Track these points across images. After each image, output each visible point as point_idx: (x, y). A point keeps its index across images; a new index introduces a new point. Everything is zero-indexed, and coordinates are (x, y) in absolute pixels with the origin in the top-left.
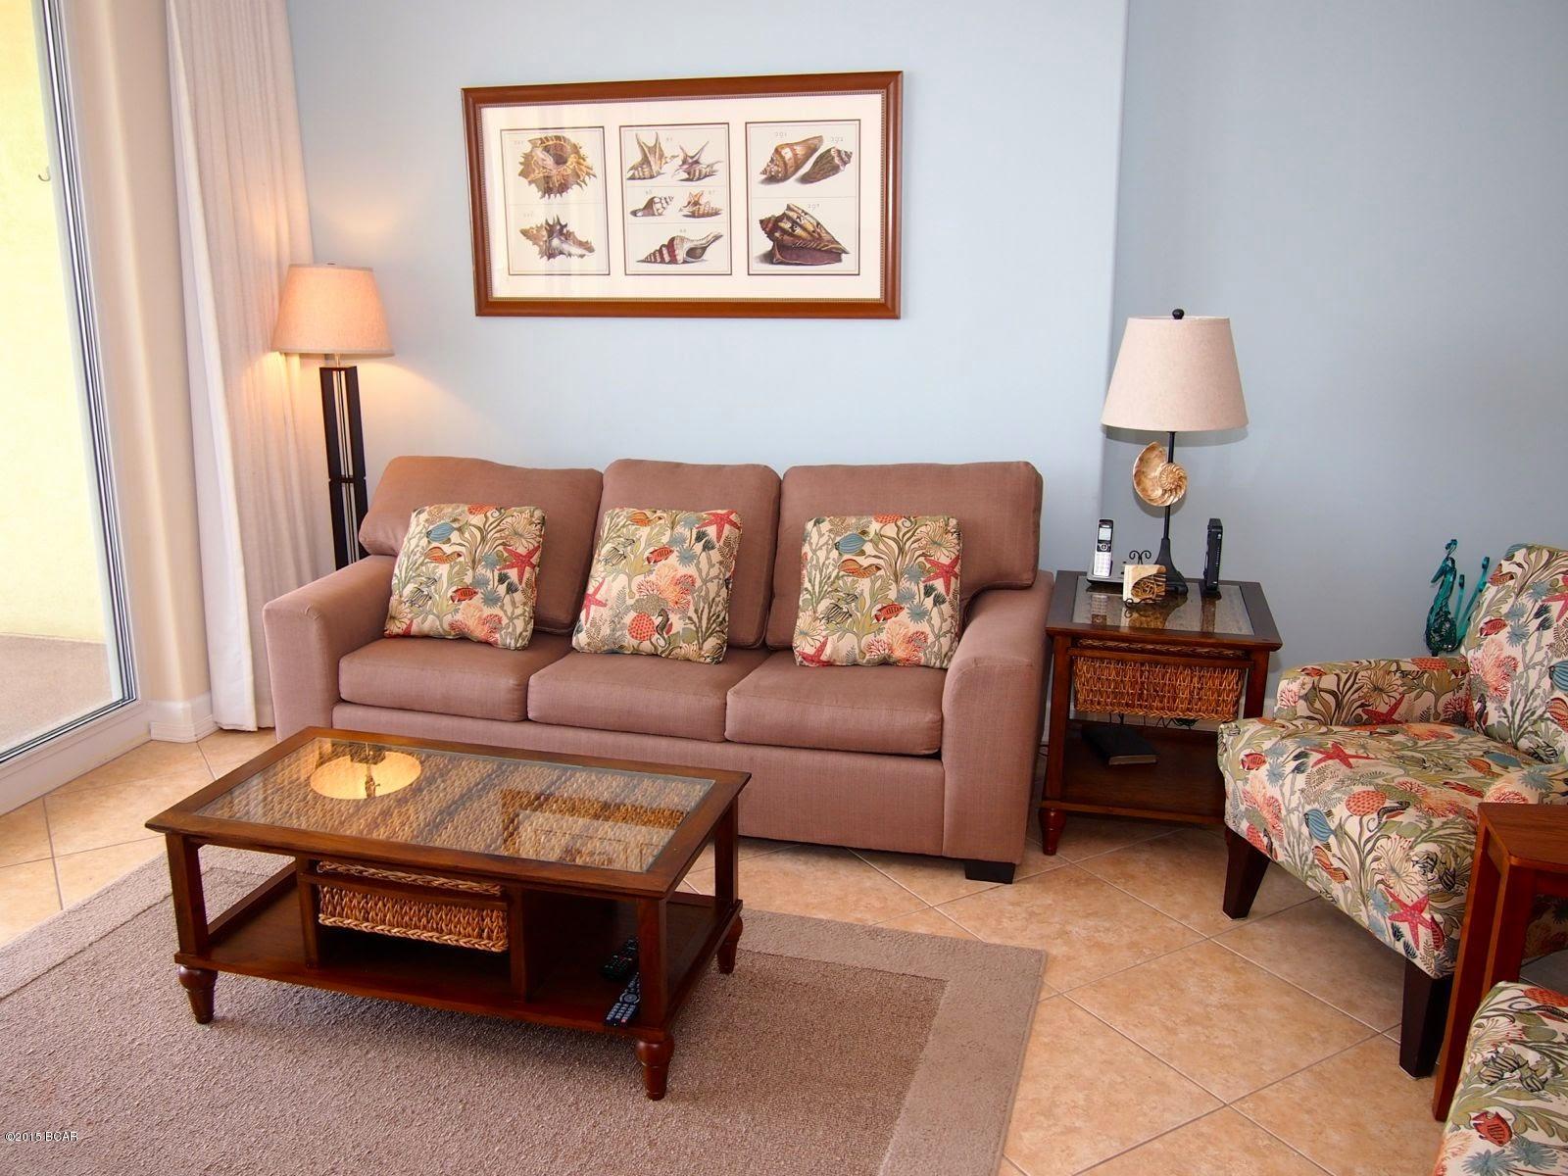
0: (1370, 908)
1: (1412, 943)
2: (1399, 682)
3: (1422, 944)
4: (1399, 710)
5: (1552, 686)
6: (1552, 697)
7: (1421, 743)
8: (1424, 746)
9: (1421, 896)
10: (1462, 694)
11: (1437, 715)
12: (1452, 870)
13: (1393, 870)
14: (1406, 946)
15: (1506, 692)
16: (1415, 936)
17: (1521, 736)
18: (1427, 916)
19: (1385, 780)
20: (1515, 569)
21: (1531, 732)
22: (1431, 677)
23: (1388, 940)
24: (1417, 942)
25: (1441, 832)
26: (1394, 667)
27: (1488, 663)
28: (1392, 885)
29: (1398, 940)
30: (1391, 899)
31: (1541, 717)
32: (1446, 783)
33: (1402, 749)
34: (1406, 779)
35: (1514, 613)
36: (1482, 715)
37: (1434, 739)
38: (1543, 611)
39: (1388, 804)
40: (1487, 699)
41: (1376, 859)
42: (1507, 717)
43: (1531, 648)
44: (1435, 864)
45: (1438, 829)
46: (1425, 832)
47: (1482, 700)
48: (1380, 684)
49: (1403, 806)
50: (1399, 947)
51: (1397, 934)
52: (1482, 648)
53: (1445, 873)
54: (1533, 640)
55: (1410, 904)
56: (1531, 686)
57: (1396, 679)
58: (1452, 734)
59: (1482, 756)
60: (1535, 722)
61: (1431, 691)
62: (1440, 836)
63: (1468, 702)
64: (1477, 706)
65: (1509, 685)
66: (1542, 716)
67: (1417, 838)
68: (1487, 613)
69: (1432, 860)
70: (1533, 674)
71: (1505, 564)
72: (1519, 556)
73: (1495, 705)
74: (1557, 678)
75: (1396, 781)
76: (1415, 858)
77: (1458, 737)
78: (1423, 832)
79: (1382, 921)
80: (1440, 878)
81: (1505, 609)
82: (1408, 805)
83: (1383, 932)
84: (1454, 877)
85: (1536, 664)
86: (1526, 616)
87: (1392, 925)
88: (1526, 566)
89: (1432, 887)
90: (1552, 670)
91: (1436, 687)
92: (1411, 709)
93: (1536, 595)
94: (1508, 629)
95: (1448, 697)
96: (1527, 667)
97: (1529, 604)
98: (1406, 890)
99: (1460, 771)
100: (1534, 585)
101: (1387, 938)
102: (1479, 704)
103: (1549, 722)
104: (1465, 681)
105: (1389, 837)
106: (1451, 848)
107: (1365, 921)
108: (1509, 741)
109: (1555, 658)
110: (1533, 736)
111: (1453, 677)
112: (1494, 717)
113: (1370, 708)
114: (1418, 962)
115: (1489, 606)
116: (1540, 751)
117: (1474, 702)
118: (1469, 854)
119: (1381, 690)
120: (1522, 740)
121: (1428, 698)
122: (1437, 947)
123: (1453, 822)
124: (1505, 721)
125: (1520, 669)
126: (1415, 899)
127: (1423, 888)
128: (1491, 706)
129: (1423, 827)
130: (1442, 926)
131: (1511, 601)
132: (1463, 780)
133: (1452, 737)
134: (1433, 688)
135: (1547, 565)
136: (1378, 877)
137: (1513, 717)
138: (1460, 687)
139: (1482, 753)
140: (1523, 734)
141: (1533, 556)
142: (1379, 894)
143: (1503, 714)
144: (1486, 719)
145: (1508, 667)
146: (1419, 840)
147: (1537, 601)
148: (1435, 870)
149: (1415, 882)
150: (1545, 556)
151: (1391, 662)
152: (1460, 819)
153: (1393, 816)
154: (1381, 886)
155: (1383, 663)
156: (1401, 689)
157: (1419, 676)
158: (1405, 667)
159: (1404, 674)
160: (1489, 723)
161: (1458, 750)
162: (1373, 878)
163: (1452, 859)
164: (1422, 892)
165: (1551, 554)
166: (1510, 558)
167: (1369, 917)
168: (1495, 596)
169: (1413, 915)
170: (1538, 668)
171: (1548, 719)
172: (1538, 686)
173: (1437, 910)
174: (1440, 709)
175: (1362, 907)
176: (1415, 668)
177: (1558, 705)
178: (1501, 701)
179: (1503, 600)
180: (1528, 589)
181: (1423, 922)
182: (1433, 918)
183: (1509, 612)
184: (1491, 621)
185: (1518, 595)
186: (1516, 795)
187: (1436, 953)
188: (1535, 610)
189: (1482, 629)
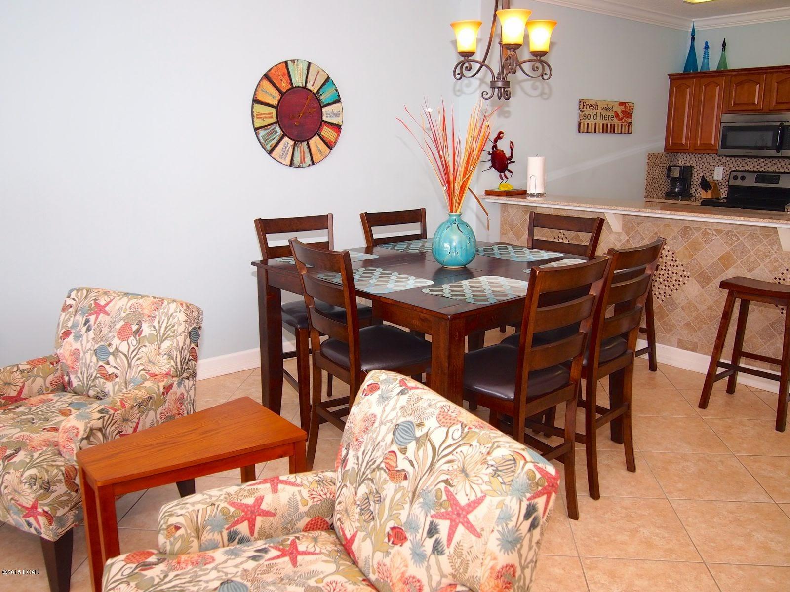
0: (12, 515)
1: (37, 527)
2: (20, 377)
3: (42, 526)
4: (23, 392)
5: (97, 360)
6: (98, 366)
7: (33, 409)
8: (35, 410)
9: (33, 500)
10: (58, 374)
11: (47, 389)
12: (46, 480)
13: (15, 491)
14: (36, 529)
15: (77, 368)
16: (38, 522)
17: (89, 390)
18: (40, 510)
19: (8, 438)
20: (73, 303)
21: (93, 386)
22: (38, 369)
23: (26, 529)
24: (39, 525)
25: (38, 461)
26: (15, 369)
27: (67, 354)
28: (17, 499)
29: (31, 528)
30: (20, 507)
31: (96, 378)
32: (44, 429)
33: (21, 416)
34: (22, 434)
35: (75, 325)
36: (70, 383)
37: (42, 404)
38: (87, 321)
39: (9, 452)
40: (70, 374)
41: (6, 487)
42: (81, 381)
43: (84, 342)
44: (36, 480)
45: (36, 459)
46: (29, 463)
47: (68, 375)
48: (8, 380)
49: (17, 451)
50: (33, 531)
51: (29, 525)
52: (63, 347)
53: (43, 483)
54: (85, 338)
55: (29, 506)
56: (88, 362)
57: (18, 375)
58: (53, 398)
59: (67, 406)
60: (93, 380)
61: (41, 377)
62: (38, 463)
63: (62, 377)
64: (66, 379)
65: (78, 364)
66: (96, 376)
67: (25, 468)
68: (62, 328)
69: (34, 478)
70: (88, 355)
71: (67, 300)
72: (73, 295)
73: (74, 376)
74: (99, 356)
75: (14, 437)
76: (25, 481)
77: (56, 398)
78: (28, 463)
79: (20, 520)
80: (41, 487)
81: (70, 324)
82: (20, 449)
83: (22, 526)
84: (48, 483)
85: (88, 350)
86: (79, 326)
87: (25, 520)
88: (76, 299)
89: (38, 494)
90: (96, 352)
91: (42, 374)
92: (30, 389)
93: (83, 314)
94: (73, 334)
95: (51, 377)
96: (85, 353)
97: (80, 319)
98: (25, 500)
99: (53, 419)
100: (82, 309)
101: (26, 528)
102: (67, 377)
103: (100, 379)
104: (59, 367)
105: (9, 473)
106: (44, 468)
107: (13, 523)
108: (85, 393)
109: (96, 345)
110: (94, 388)
111: (51, 366)
112: (75, 383)
113: (5, 395)
114: (43, 536)
115: (63, 324)
116: (99, 395)
117: (65, 377)
118: (55, 467)
119: (9, 384)
120: (90, 391)
121: (39, 381)
122: (51, 524)
123: (46, 451)
124: (80, 383)
125: (82, 354)
126: (31, 503)
127: (33, 496)
128: (73, 377)
129: (28, 460)
130: (50, 512)
131: (72, 319)
132: (54, 424)
133: (52, 400)
134: (41, 375)
135: (86, 297)
136: (10, 497)
137: (83, 380)
138: (56, 370)
139: (67, 405)
140: (90, 388)
141: (79, 294)
142: (13, 506)
143: (79, 380)
144: (72, 384)
145: (76, 355)
146: (26, 469)
147: (84, 317)
148: (36, 483)
149: (28, 494)
150: (85, 292)
151: (14, 366)
152: (50, 449)
153: (11, 460)
154: (13, 502)
155: (8, 368)
156: (22, 380)
157: (31, 370)
158: (21, 367)
159: (22, 371)
160: (74, 386)
161: (54, 407)
162: (7, 499)
163: (46, 474)
164: (33, 498)
165: (88, 291)
166: (69, 297)
167: (13, 520)
168: (65, 318)
169: (33, 512)
170: (89, 351)
171: (99, 377)
172: (91, 362)
173: (45, 505)
174: (48, 384)
175: (9, 516)
176: (29, 366)
177: (101, 369)
178: (76, 373)
179: (68, 320)
180: (79, 312)
181: (39, 514)
182: (44, 510)
183: (72, 326)
184: (64, 332)
185: (75, 315)
186: (73, 427)
187: (51, 527)
188: (84, 322)
189: (61, 337)
